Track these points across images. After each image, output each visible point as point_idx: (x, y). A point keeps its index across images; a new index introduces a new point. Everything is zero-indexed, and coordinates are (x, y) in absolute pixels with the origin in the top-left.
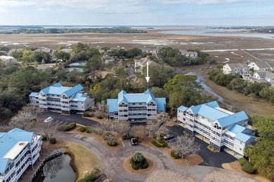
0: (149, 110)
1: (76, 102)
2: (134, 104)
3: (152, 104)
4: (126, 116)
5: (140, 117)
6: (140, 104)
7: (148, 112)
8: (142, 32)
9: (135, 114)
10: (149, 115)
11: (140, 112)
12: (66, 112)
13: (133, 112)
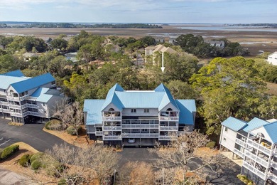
0: (163, 123)
1: (35, 103)
2: (134, 110)
3: (169, 111)
4: (118, 133)
5: (145, 136)
6: (147, 110)
7: (160, 128)
8: (157, 27)
9: (134, 131)
10: (162, 133)
11: (145, 126)
12: (18, 119)
13: (131, 127)
